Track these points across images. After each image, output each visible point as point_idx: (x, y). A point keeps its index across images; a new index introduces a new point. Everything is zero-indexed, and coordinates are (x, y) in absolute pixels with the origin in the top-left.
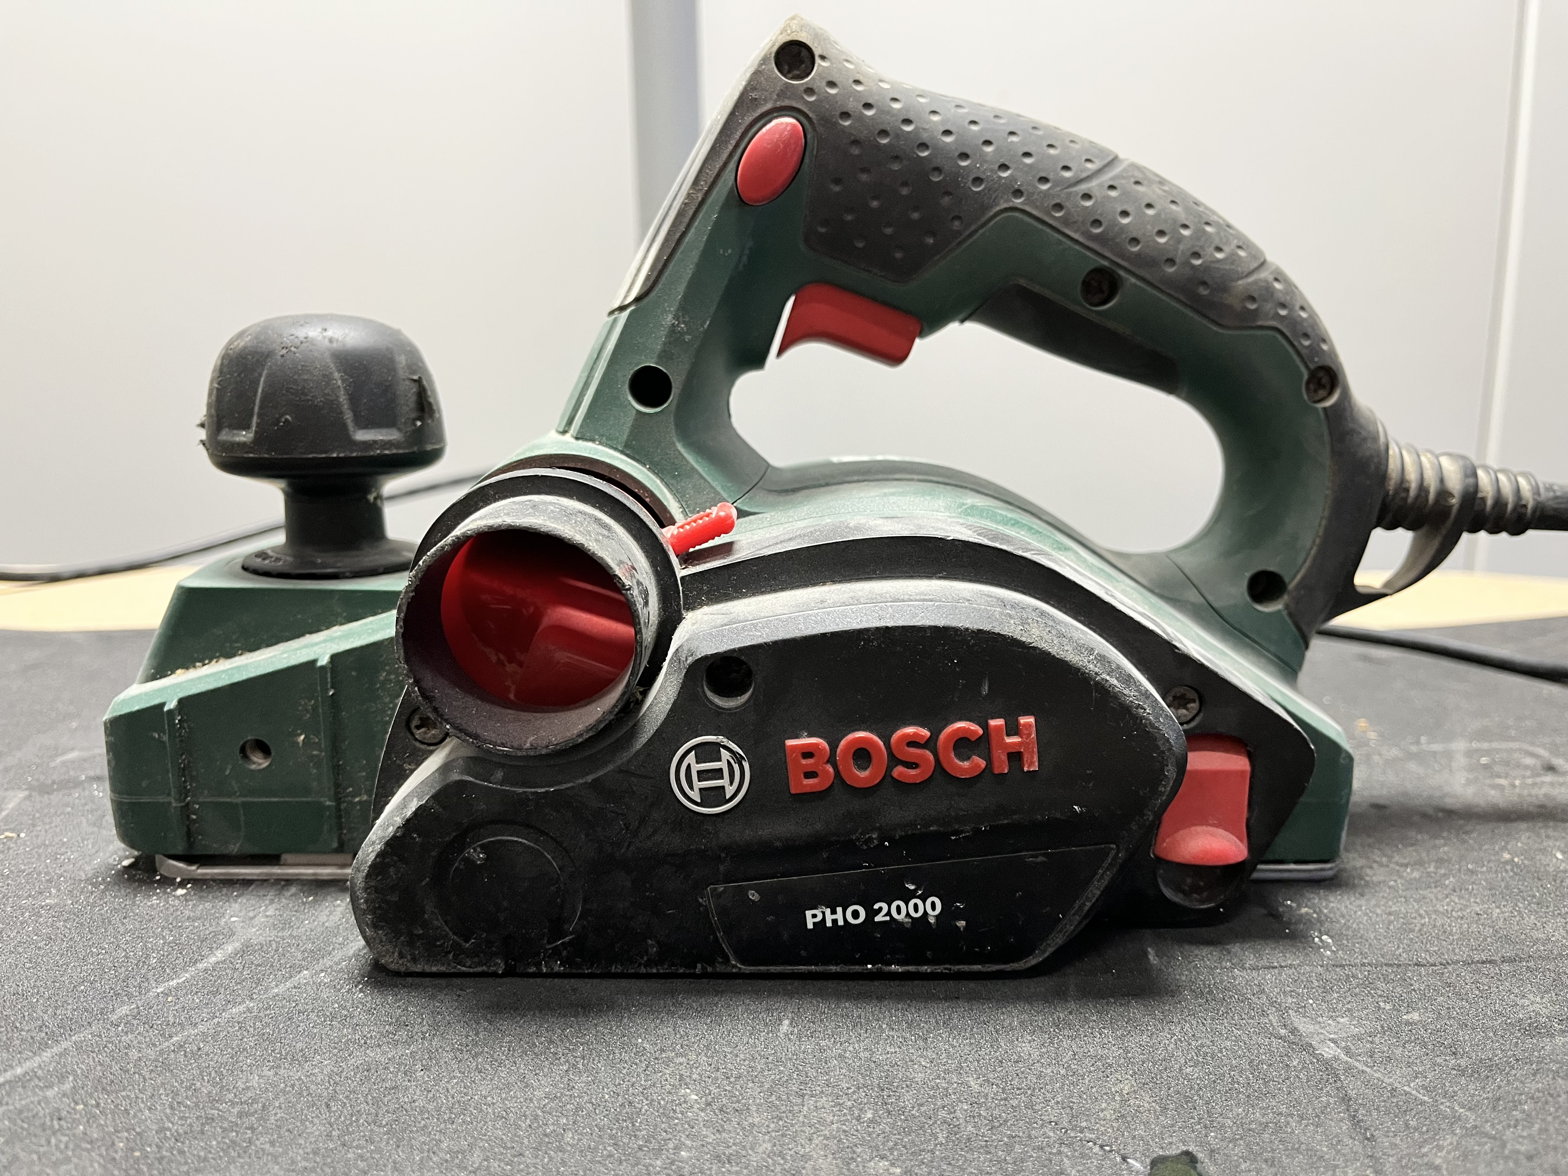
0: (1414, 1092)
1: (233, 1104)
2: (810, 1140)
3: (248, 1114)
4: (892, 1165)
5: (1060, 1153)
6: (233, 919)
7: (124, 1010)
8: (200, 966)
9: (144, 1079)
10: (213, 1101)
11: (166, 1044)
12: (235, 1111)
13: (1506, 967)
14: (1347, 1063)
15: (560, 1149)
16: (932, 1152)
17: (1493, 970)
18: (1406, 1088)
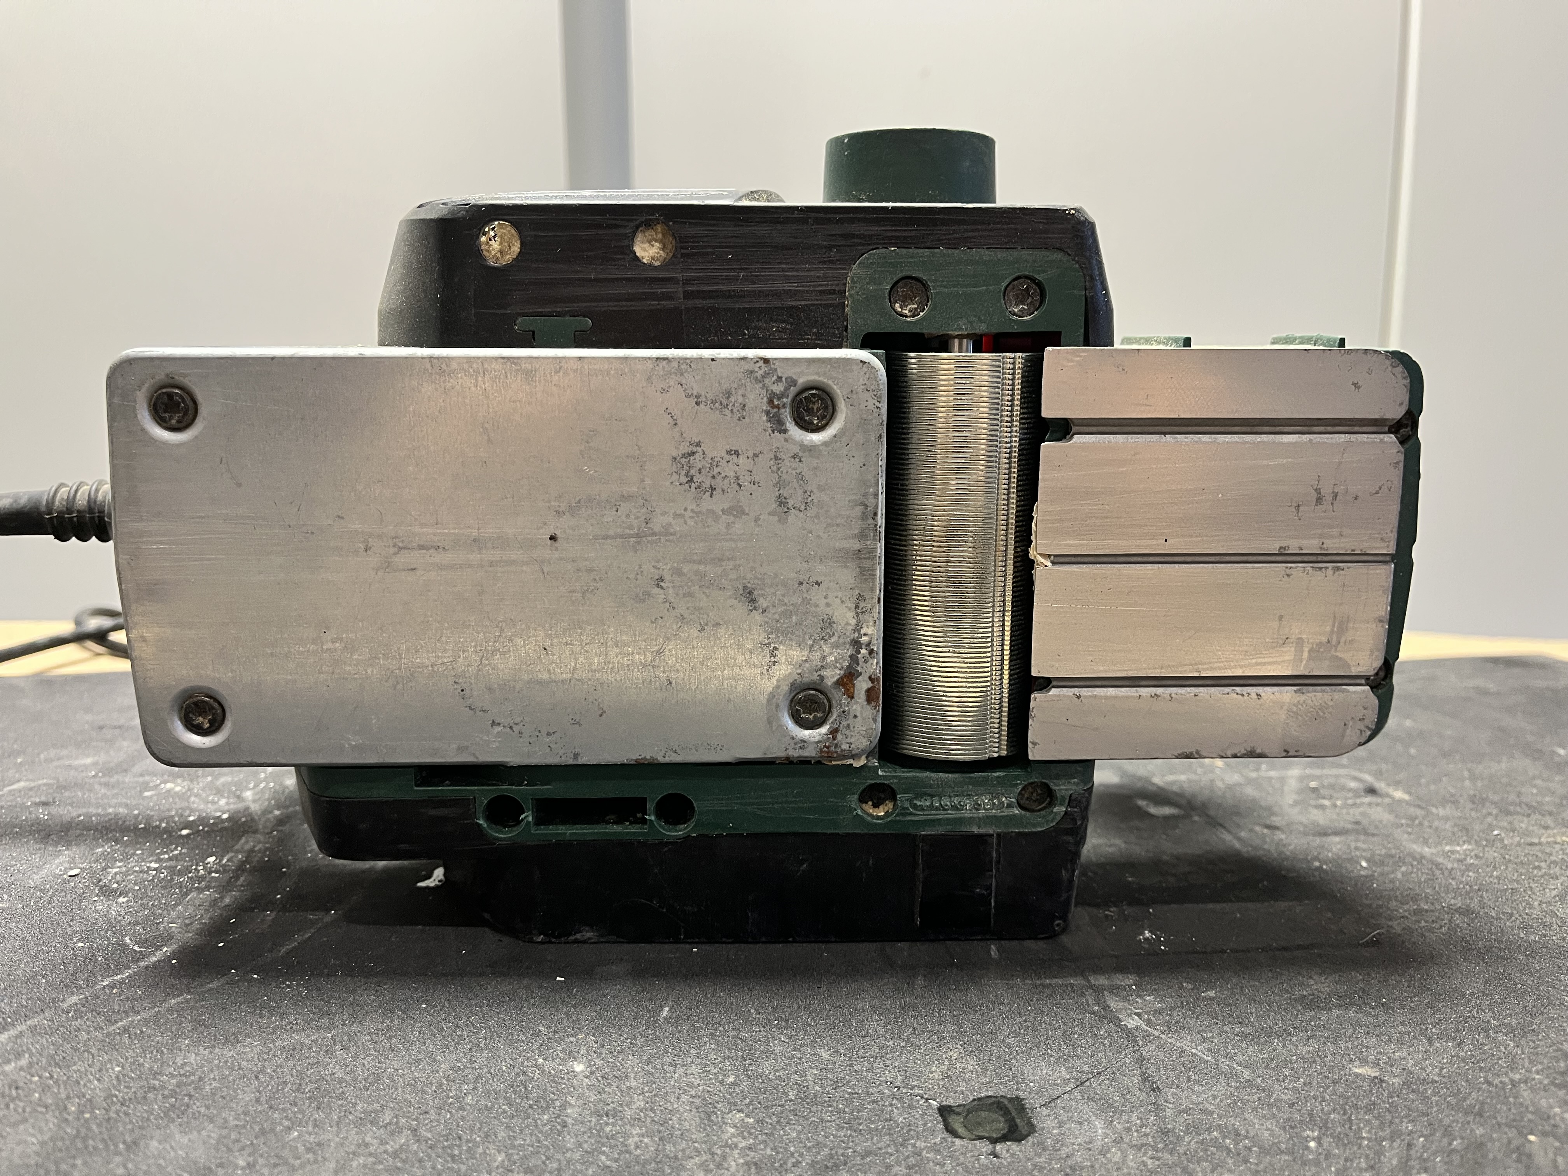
0: (1200, 1054)
1: (173, 1076)
6: (171, 925)
7: (74, 999)
8: (142, 964)
9: (93, 1055)
10: (155, 1074)
11: (113, 1028)
13: (1299, 954)
14: (1146, 1031)
17: (1288, 955)
18: (1193, 1051)
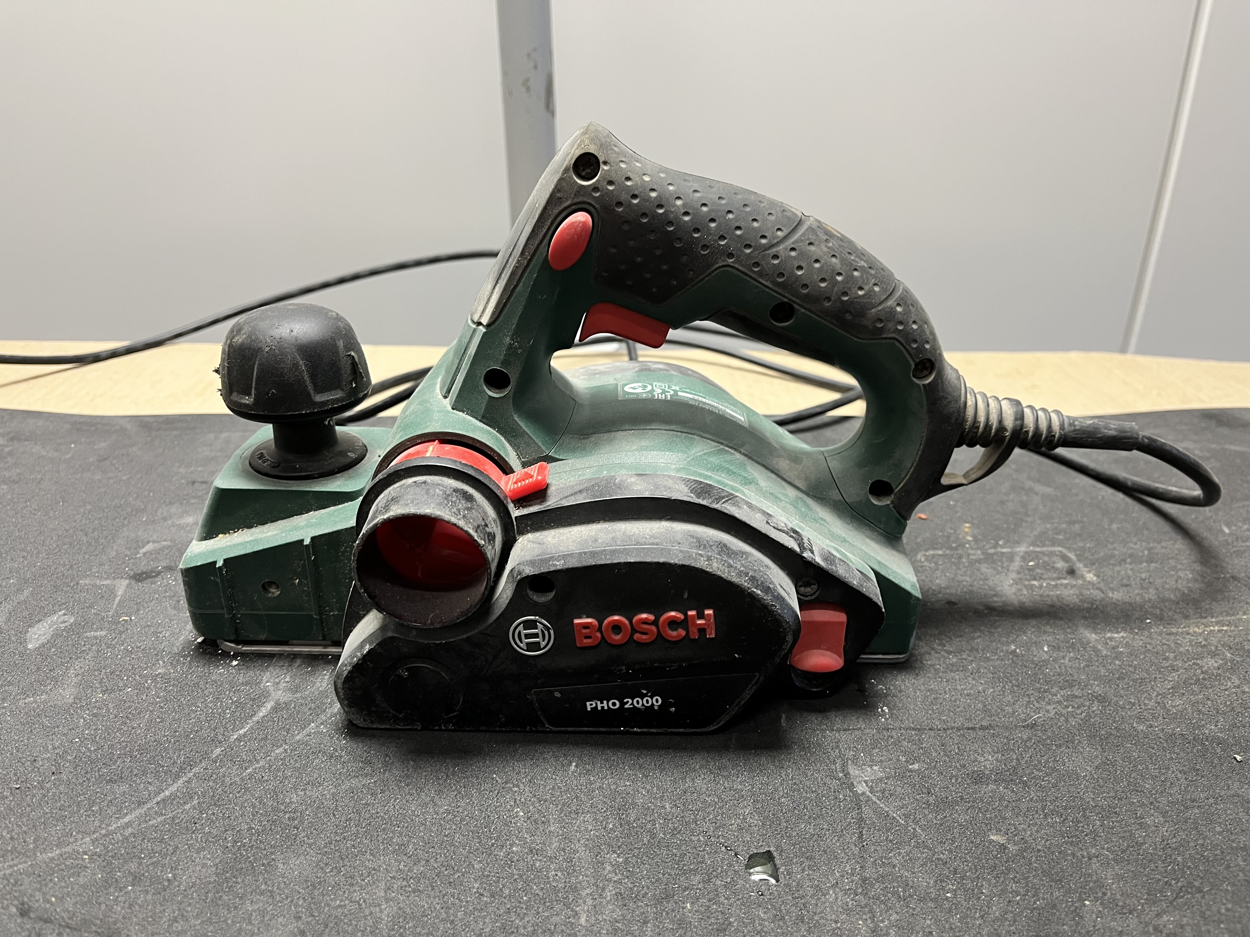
0: (898, 818)
1: (285, 813)
2: (579, 841)
3: (294, 819)
4: (618, 857)
5: (704, 850)
6: (268, 684)
7: (218, 751)
8: (255, 719)
10: (276, 810)
11: (244, 774)
12: (287, 816)
13: (980, 733)
14: (868, 797)
15: (452, 845)
16: (640, 848)
17: (973, 734)
18: (895, 815)
